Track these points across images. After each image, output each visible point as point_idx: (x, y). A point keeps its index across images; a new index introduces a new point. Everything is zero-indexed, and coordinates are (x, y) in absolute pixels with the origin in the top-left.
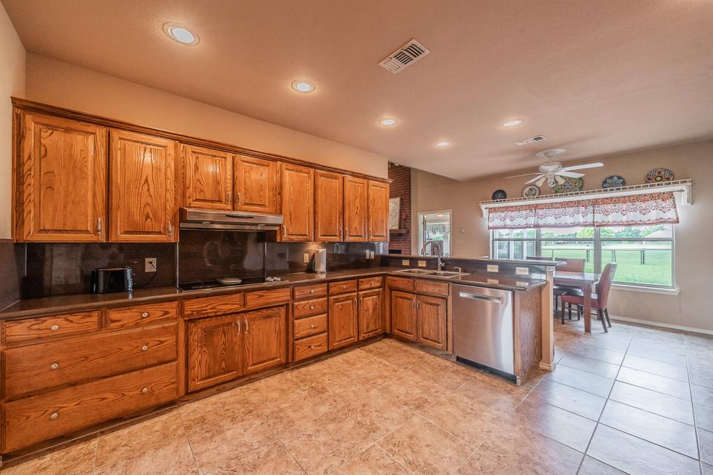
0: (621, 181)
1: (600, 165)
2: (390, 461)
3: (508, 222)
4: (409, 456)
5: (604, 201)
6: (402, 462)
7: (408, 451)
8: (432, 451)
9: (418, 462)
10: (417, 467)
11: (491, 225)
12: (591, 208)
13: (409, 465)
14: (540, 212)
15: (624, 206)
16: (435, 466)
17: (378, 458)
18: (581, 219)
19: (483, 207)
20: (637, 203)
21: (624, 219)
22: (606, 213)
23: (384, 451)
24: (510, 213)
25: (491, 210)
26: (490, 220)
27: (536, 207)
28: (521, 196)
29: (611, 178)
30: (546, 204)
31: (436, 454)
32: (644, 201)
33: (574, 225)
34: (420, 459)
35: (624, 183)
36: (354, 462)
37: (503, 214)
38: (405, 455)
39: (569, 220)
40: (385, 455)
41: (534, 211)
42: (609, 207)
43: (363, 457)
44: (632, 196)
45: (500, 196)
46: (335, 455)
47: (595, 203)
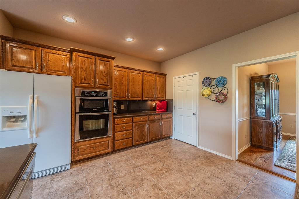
2: (169, 191)
4: (161, 192)
6: (164, 190)
7: (160, 195)
8: (150, 194)
9: (157, 190)
10: (159, 188)
13: (162, 189)
16: (151, 188)
17: (174, 193)
23: (171, 195)
31: (148, 193)
34: (156, 191)
36: (184, 192)
38: (162, 193)
40: (171, 193)
43: (181, 194)
46: (194, 195)
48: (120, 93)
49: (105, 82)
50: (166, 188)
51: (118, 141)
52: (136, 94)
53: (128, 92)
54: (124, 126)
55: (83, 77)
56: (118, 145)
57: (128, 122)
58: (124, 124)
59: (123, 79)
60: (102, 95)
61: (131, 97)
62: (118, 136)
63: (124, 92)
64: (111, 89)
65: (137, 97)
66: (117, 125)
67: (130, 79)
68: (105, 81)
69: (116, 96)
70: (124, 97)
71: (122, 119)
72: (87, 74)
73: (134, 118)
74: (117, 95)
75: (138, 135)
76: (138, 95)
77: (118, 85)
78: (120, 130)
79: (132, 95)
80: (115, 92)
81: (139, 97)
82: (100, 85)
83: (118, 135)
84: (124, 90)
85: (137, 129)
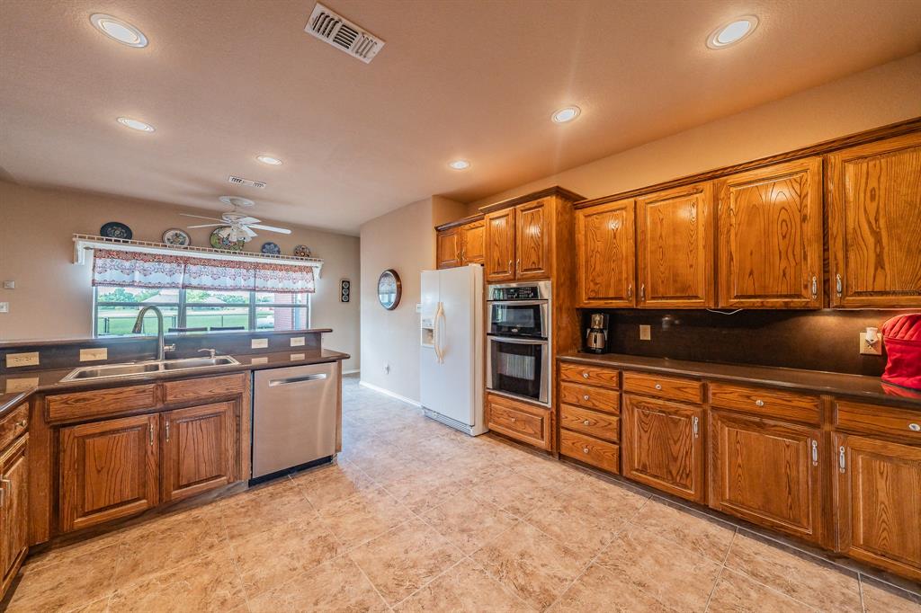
0: (277, 249)
1: (288, 232)
2: (425, 593)
3: (138, 276)
4: (421, 572)
5: (264, 266)
7: (411, 572)
8: (414, 550)
9: (430, 564)
10: (437, 567)
11: (98, 278)
12: (252, 271)
14: (193, 268)
15: (280, 274)
16: (436, 551)
18: (243, 283)
19: (81, 245)
20: (290, 273)
21: (280, 286)
22: (266, 278)
24: (140, 264)
25: (98, 253)
26: (97, 269)
27: (187, 261)
28: (161, 241)
29: (269, 244)
30: (200, 259)
32: (295, 271)
33: (234, 289)
34: (426, 562)
35: (279, 252)
37: (127, 264)
38: (418, 575)
39: (229, 282)
41: (183, 266)
42: (269, 272)
44: (287, 265)
45: (118, 232)
47: (256, 266)
48: (608, 286)
49: (534, 263)
50: (438, 586)
51: (571, 433)
52: (675, 281)
53: (636, 279)
54: (587, 393)
55: (497, 259)
56: (570, 443)
57: (603, 383)
58: (590, 388)
59: (615, 238)
60: (529, 294)
61: (653, 298)
62: (570, 417)
63: (620, 280)
64: (547, 278)
65: (678, 295)
66: (566, 381)
67: (644, 232)
68: (534, 258)
69: (593, 295)
70: (621, 298)
71: (582, 368)
72: (501, 253)
73: (626, 375)
74: (597, 293)
75: (645, 446)
76: (685, 288)
77: (598, 262)
78: (574, 401)
79: (654, 290)
80: (592, 284)
81: (696, 297)
82: (526, 270)
83: (570, 415)
84: (621, 273)
85: (641, 421)
